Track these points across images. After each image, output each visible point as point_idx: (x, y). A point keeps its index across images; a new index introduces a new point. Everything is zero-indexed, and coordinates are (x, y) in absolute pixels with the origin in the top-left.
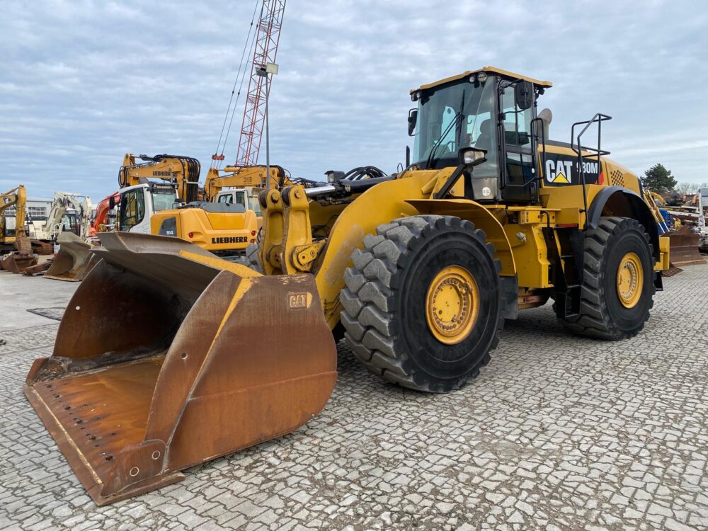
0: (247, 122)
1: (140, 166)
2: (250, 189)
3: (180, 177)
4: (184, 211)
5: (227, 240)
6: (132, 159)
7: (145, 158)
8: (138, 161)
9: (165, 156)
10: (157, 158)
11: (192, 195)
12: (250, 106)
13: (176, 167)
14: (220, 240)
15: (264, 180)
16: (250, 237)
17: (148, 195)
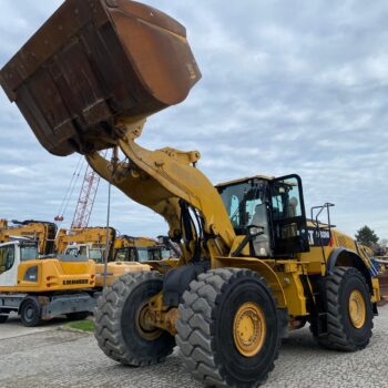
0: (83, 195)
1: (12, 228)
2: (90, 244)
3: (41, 237)
4: (44, 261)
5: (74, 282)
6: (5, 223)
7: (15, 222)
8: (10, 224)
9: (32, 221)
10: (26, 223)
11: (50, 249)
12: (87, 183)
13: (40, 229)
14: (69, 282)
15: (101, 238)
16: (90, 280)
17: (17, 250)
